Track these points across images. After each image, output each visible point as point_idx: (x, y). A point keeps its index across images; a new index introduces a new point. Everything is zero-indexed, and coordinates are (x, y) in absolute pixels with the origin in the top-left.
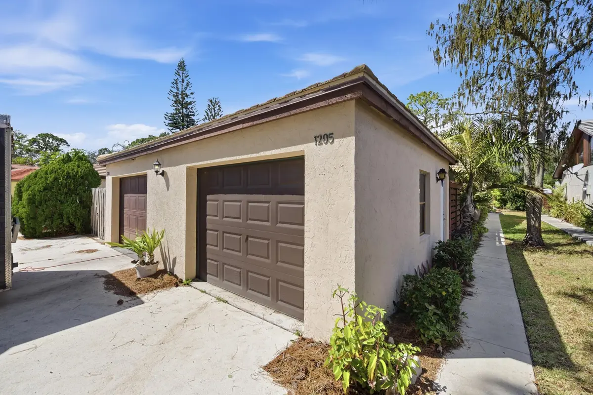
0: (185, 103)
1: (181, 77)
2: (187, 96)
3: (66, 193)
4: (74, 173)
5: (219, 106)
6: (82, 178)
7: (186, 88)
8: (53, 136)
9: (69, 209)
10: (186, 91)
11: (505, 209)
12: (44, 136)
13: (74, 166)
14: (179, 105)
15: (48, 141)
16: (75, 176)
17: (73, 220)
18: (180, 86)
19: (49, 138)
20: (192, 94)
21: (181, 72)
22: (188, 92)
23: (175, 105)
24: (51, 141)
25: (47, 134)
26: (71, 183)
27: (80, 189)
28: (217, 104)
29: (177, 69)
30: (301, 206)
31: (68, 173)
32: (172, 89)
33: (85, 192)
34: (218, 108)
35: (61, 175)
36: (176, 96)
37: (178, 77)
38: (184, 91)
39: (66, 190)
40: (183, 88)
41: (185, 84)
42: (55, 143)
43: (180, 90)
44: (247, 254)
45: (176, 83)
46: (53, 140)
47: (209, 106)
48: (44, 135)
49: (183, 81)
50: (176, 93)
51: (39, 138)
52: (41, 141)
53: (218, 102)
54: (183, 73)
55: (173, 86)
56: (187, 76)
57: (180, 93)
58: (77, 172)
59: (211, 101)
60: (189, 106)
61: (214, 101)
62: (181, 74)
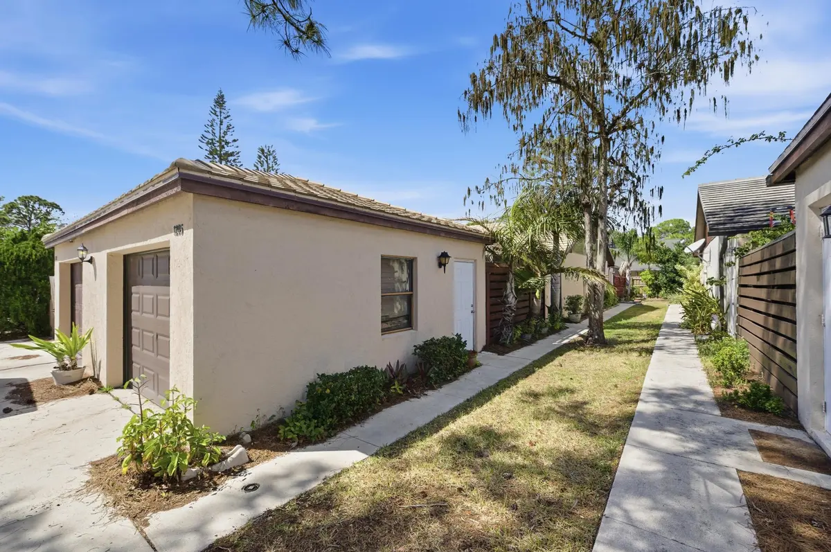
0: (224, 154)
1: (219, 117)
2: (227, 143)
3: (14, 283)
4: (27, 256)
5: (274, 157)
6: (38, 262)
7: (225, 133)
8: (39, 200)
9: (18, 304)
10: (226, 137)
11: (658, 297)
12: (26, 200)
13: (27, 247)
14: (216, 156)
15: (33, 206)
16: (28, 260)
17: (24, 318)
18: (217, 128)
19: (34, 203)
20: (235, 141)
21: (218, 110)
22: (229, 138)
23: (211, 157)
24: (37, 206)
25: (32, 197)
26: (21, 269)
27: (34, 277)
28: (271, 155)
29: (213, 107)
30: (167, 298)
31: (18, 256)
32: (206, 135)
33: (40, 281)
34: (272, 159)
35: (8, 259)
36: (211, 143)
37: (215, 117)
38: (223, 137)
39: (14, 278)
40: (222, 131)
41: (224, 127)
42: (44, 209)
43: (217, 135)
44: (158, 355)
45: (212, 125)
46: (40, 205)
47: (260, 157)
48: (26, 198)
49: (221, 123)
50: (212, 140)
51: (19, 202)
52: (23, 207)
53: (273, 151)
54: (221, 112)
55: (207, 129)
56: (228, 116)
57: (217, 139)
58: (31, 255)
59: (262, 151)
60: (230, 158)
61: (266, 151)
62: (218, 113)
